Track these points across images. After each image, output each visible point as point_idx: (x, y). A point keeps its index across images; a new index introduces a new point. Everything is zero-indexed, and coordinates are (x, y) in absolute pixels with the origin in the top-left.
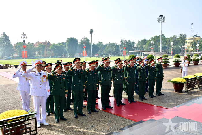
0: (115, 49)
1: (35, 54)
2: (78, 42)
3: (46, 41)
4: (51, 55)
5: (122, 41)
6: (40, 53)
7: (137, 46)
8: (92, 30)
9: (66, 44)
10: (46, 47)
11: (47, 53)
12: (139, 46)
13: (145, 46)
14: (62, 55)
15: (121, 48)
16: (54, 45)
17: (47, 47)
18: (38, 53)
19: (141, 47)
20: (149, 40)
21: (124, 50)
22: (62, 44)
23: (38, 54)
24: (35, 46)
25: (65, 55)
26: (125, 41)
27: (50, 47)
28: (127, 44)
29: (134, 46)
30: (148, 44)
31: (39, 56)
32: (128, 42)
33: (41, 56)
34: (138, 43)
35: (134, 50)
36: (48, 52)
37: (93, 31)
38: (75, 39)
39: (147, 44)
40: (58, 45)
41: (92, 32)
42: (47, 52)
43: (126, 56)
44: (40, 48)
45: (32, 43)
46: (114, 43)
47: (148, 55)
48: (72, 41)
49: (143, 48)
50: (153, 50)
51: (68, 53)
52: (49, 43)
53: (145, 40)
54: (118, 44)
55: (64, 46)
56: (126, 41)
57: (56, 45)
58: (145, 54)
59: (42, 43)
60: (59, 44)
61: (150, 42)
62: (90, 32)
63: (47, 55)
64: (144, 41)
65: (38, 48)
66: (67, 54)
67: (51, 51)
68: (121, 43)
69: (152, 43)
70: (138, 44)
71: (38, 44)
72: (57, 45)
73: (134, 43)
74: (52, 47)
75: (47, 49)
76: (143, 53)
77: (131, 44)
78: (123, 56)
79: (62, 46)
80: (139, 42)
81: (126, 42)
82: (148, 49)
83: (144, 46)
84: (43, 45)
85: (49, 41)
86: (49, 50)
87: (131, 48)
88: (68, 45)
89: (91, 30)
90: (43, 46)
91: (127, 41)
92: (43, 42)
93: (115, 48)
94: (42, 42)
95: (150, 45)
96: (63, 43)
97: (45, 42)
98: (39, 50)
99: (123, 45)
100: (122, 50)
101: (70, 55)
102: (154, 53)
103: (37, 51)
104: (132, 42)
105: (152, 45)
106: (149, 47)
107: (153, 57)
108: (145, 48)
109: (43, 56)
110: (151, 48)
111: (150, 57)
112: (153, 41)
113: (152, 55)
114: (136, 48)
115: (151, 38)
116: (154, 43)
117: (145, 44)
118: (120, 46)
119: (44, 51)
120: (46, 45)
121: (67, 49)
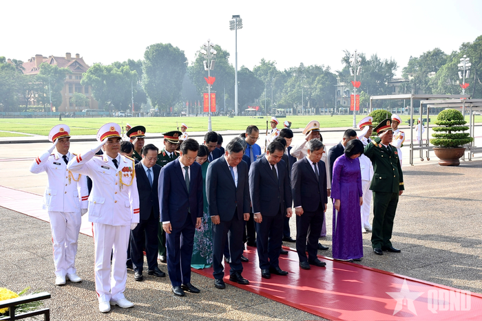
0: (321, 89)
1: (27, 102)
2: (186, 59)
3: (68, 54)
4: (87, 105)
5: (346, 60)
6: (47, 98)
7: (405, 76)
8: (238, 16)
9: (144, 66)
10: (67, 77)
11: (73, 100)
12: (410, 78)
13: (437, 78)
14: (128, 108)
15: (342, 84)
16: (97, 70)
17: (70, 77)
18: (39, 96)
19: (420, 82)
20: (454, 55)
21: (355, 90)
22: (128, 67)
23: (38, 101)
24: (27, 73)
25: (137, 108)
26: (360, 59)
27: (85, 78)
28: (367, 70)
29: (392, 75)
30: (448, 68)
31: (41, 108)
32: (369, 63)
33: (49, 110)
34: (410, 64)
35: (391, 91)
36: (75, 93)
37: (241, 21)
38: (177, 50)
39: (444, 67)
40: (114, 72)
41: (236, 22)
42: (71, 95)
43: (361, 112)
44: (44, 80)
45: (15, 61)
46: (317, 67)
47: (443, 108)
48: (165, 56)
49: (426, 83)
51: (149, 101)
52: (78, 64)
53: (437, 53)
54: (332, 71)
55: (135, 74)
56: (363, 59)
57: (106, 68)
58: (431, 106)
59: (55, 61)
60: (118, 65)
61: (455, 60)
62: (232, 23)
63: (71, 104)
64: (435, 59)
65: (39, 78)
66: (146, 102)
67: (87, 92)
68: (345, 64)
69: (465, 63)
70: (408, 70)
71: (39, 64)
72: (109, 70)
73: (392, 65)
74: (90, 78)
75: (70, 84)
76: (421, 102)
77: (381, 68)
78: (351, 113)
79: (127, 74)
80: (413, 62)
81: (364, 62)
82: (446, 88)
83: (432, 75)
84: (56, 69)
85: (78, 55)
86: (79, 88)
87: (382, 84)
88: (149, 71)
89: (234, 16)
90: (56, 71)
91: (368, 58)
92: (57, 58)
93: (323, 84)
94: (53, 59)
95: (454, 71)
96: (132, 64)
97: (64, 56)
98: (44, 85)
99: (352, 74)
100: (345, 92)
101: (157, 106)
102: (467, 105)
103: (33, 89)
104: (386, 63)
105: (462, 73)
106: (452, 79)
107: (462, 118)
108: (436, 84)
109: (57, 110)
110: (458, 82)
111: (449, 120)
112: (468, 59)
113: (458, 110)
114: (400, 84)
115: (463, 45)
116: (470, 64)
117: (436, 71)
118: (338, 78)
119: (61, 92)
120: (67, 70)
121: (146, 86)
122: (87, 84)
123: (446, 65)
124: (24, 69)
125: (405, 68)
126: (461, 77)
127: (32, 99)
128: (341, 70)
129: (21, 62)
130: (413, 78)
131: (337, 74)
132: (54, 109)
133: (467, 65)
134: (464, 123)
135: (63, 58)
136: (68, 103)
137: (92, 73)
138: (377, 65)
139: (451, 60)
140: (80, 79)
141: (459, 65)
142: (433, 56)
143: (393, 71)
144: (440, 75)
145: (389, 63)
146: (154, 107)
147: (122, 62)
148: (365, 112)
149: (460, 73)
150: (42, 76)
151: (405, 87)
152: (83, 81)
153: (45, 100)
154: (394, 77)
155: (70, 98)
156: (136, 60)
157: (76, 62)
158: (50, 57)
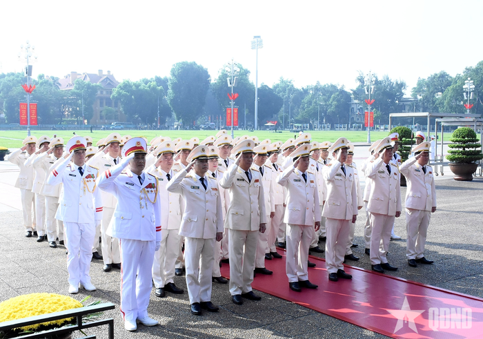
0: (337, 106)
1: (62, 115)
2: (209, 76)
3: (100, 71)
4: (116, 119)
5: (361, 80)
6: (80, 111)
7: (414, 95)
8: (259, 37)
9: (169, 83)
10: (99, 92)
11: (103, 113)
12: (419, 97)
13: (444, 98)
14: (154, 121)
15: (356, 101)
16: (127, 85)
17: (102, 92)
18: (73, 109)
19: (428, 101)
20: (459, 78)
21: (369, 107)
22: (155, 83)
23: (72, 115)
24: (63, 88)
25: (163, 122)
26: (374, 79)
27: (115, 91)
28: (379, 89)
29: (402, 94)
30: (453, 89)
31: (74, 121)
32: (381, 82)
33: (82, 123)
35: (401, 109)
36: (106, 107)
37: (261, 41)
38: (201, 68)
39: (450, 89)
40: (141, 87)
41: (257, 42)
42: (101, 109)
43: (373, 128)
44: (78, 95)
45: (53, 78)
46: (332, 86)
47: (456, 127)
49: (434, 102)
50: (472, 110)
51: (174, 115)
52: (109, 80)
53: (443, 75)
55: (161, 90)
56: (377, 78)
57: (135, 84)
58: (445, 124)
59: (88, 78)
60: (146, 82)
61: (459, 82)
62: (253, 43)
63: (101, 118)
64: (441, 81)
65: (73, 94)
66: (170, 116)
67: (116, 106)
68: (359, 83)
69: (469, 86)
70: (418, 90)
71: (73, 80)
72: (137, 85)
73: (401, 86)
74: (119, 93)
75: (102, 99)
77: (392, 87)
78: (364, 129)
79: (154, 89)
80: (420, 84)
81: (377, 83)
82: (451, 107)
83: (439, 95)
84: (89, 85)
85: (109, 72)
86: (109, 103)
87: (393, 102)
88: (175, 87)
89: (255, 37)
92: (90, 76)
93: (338, 101)
94: (86, 75)
95: (459, 92)
96: (159, 80)
97: (97, 73)
98: (77, 100)
99: (367, 93)
100: (359, 109)
101: (181, 120)
102: (478, 124)
103: (68, 103)
104: (397, 83)
105: (467, 94)
106: (456, 100)
107: (475, 137)
108: (443, 103)
109: (88, 122)
110: (462, 103)
111: (463, 137)
112: (472, 81)
113: (471, 128)
114: (409, 103)
115: (466, 69)
116: (474, 86)
117: (442, 91)
118: (352, 96)
119: (93, 106)
120: (98, 86)
121: (171, 100)
122: (117, 99)
123: (451, 87)
124: (60, 84)
125: (414, 88)
126: (465, 98)
127: (67, 113)
128: (355, 89)
129: (58, 79)
130: (421, 97)
131: (351, 92)
132: (86, 121)
133: (471, 87)
134: (478, 140)
135: (96, 75)
136: (99, 118)
137: (122, 89)
138: (389, 84)
139: (456, 82)
140: (111, 94)
141: (464, 87)
142: (439, 77)
143: (403, 91)
144: (446, 96)
145: (399, 83)
146: (179, 120)
147: (149, 79)
148: (377, 129)
149: (465, 94)
150: (76, 91)
151: (415, 106)
152: (113, 96)
153: (77, 114)
154: (404, 96)
155: (101, 112)
156: (162, 77)
157: (107, 78)
158: (84, 74)
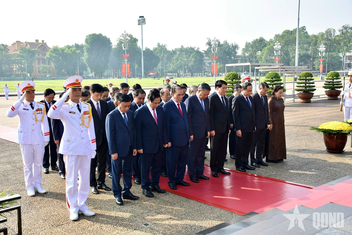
0: (194, 62)
1: (11, 70)
2: (111, 43)
3: (37, 41)
4: (50, 72)
5: (209, 44)
6: (24, 68)
7: (244, 53)
8: (143, 17)
9: (85, 48)
10: (37, 55)
11: (41, 69)
12: (247, 55)
13: (262, 55)
15: (207, 58)
16: (56, 50)
17: (39, 55)
18: (19, 66)
19: (252, 57)
20: (271, 41)
21: (215, 61)
22: (75, 48)
23: (18, 70)
24: (11, 52)
26: (217, 43)
27: (48, 54)
28: (221, 50)
29: (236, 53)
30: (268, 49)
31: (20, 75)
32: (222, 45)
33: (26, 75)
34: (246, 46)
35: (236, 62)
36: (42, 65)
37: (144, 19)
38: (105, 38)
39: (266, 48)
40: (66, 51)
41: (142, 20)
42: (39, 66)
43: (218, 75)
44: (22, 57)
45: (3, 45)
46: (191, 48)
47: (268, 72)
48: (98, 41)
49: (256, 58)
50: (280, 62)
51: (89, 69)
52: (43, 46)
53: (261, 40)
54: (201, 50)
55: (79, 53)
56: (219, 43)
57: (61, 49)
58: (261, 71)
59: (28, 45)
60: (69, 47)
61: (272, 45)
62: (139, 21)
63: (39, 72)
64: (260, 43)
65: (19, 56)
66: (86, 70)
67: (49, 64)
68: (208, 47)
69: (277, 46)
70: (245, 50)
71: (18, 47)
72: (63, 50)
73: (236, 47)
74: (51, 55)
75: (39, 59)
76: (256, 68)
77: (229, 49)
78: (212, 76)
79: (74, 52)
80: (248, 45)
81: (219, 45)
82: (267, 61)
83: (259, 53)
84: (29, 50)
85: (43, 41)
86: (44, 62)
87: (230, 58)
88: (89, 51)
89: (140, 17)
90: (29, 51)
91: (222, 43)
92: (29, 43)
93: (195, 58)
94: (27, 43)
95: (271, 51)
96: (77, 46)
97: (35, 42)
98: (22, 60)
99: (213, 52)
100: (209, 63)
101: (93, 72)
102: (282, 70)
103: (15, 63)
104: (232, 46)
106: (270, 56)
107: (280, 78)
108: (261, 58)
109: (30, 75)
110: (273, 57)
111: (272, 78)
112: (279, 43)
113: (277, 72)
114: (240, 58)
115: (276, 35)
116: (280, 47)
117: (261, 50)
118: (204, 55)
119: (33, 64)
120: (36, 51)
121: (86, 59)
122: (50, 60)
123: (267, 47)
124: (8, 50)
125: (243, 49)
126: (275, 54)
127: (15, 69)
128: (206, 50)
129: (7, 46)
130: (248, 55)
131: (203, 52)
132: (29, 74)
133: (279, 47)
134: (281, 80)
135: (34, 43)
136: (38, 72)
137: (52, 52)
138: (227, 47)
139: (270, 44)
140: (45, 56)
141: (274, 47)
142: (259, 41)
143: (236, 51)
144: (263, 53)
145: (234, 45)
146: (92, 72)
147: (71, 45)
148: (221, 75)
149: (275, 51)
150: (20, 54)
151: (244, 59)
152: (47, 57)
153: (22, 70)
154: (237, 54)
155: (39, 68)
156: (80, 44)
157: (42, 45)
158: (25, 42)
